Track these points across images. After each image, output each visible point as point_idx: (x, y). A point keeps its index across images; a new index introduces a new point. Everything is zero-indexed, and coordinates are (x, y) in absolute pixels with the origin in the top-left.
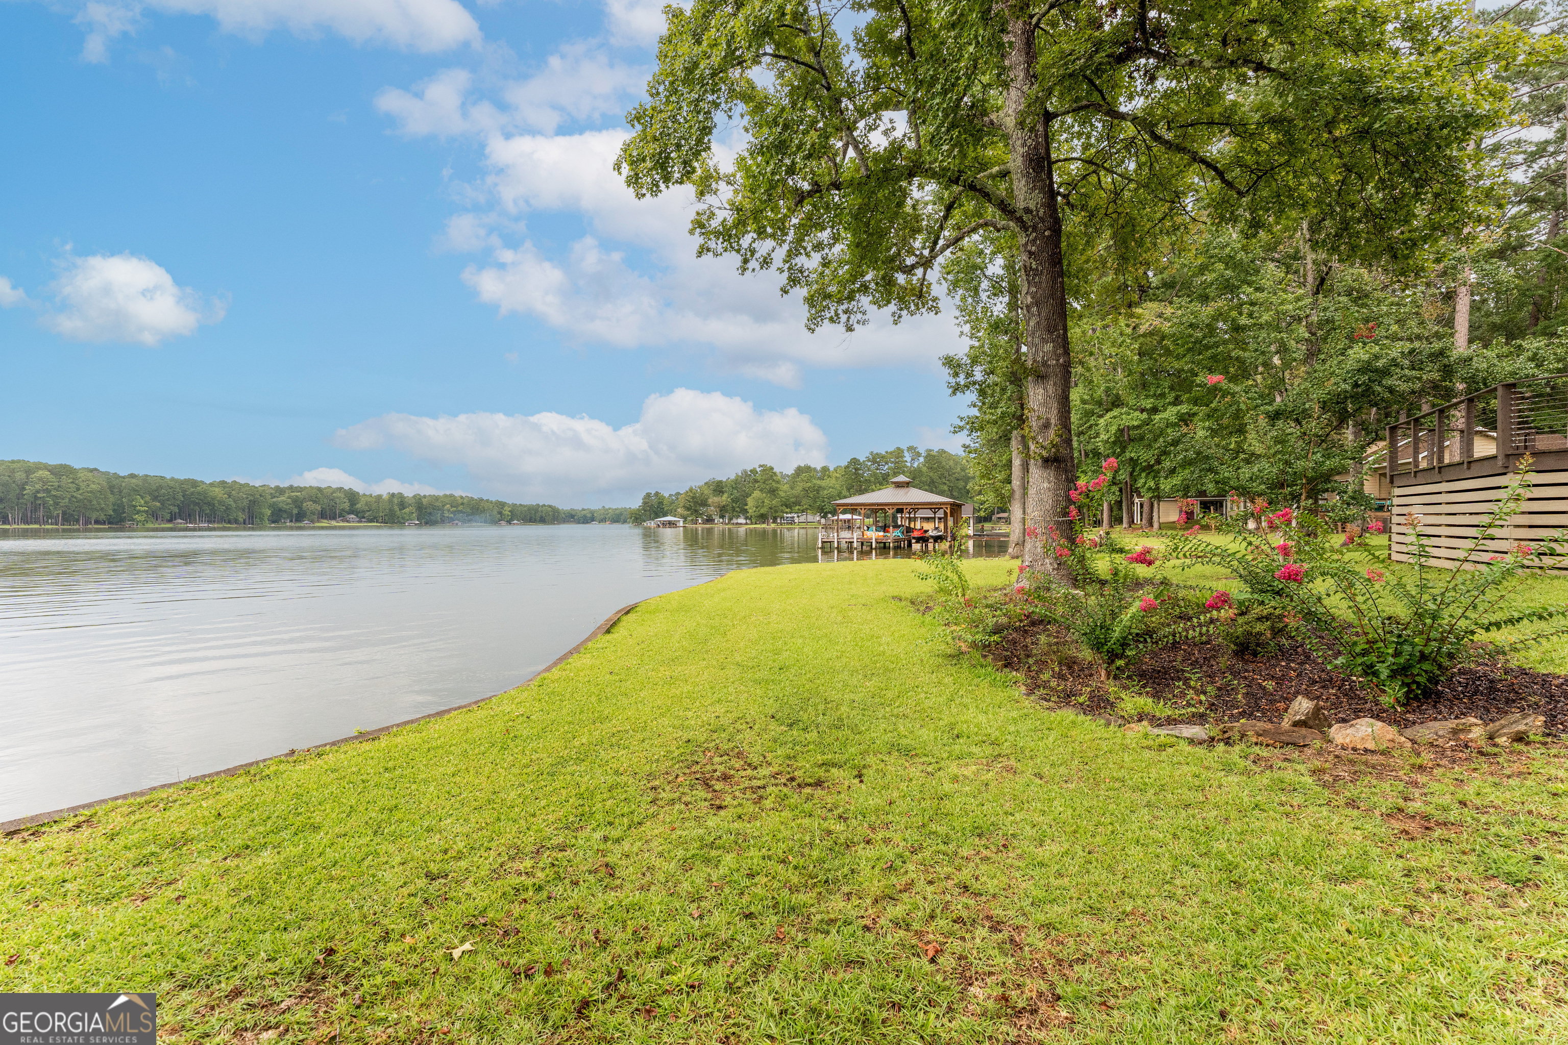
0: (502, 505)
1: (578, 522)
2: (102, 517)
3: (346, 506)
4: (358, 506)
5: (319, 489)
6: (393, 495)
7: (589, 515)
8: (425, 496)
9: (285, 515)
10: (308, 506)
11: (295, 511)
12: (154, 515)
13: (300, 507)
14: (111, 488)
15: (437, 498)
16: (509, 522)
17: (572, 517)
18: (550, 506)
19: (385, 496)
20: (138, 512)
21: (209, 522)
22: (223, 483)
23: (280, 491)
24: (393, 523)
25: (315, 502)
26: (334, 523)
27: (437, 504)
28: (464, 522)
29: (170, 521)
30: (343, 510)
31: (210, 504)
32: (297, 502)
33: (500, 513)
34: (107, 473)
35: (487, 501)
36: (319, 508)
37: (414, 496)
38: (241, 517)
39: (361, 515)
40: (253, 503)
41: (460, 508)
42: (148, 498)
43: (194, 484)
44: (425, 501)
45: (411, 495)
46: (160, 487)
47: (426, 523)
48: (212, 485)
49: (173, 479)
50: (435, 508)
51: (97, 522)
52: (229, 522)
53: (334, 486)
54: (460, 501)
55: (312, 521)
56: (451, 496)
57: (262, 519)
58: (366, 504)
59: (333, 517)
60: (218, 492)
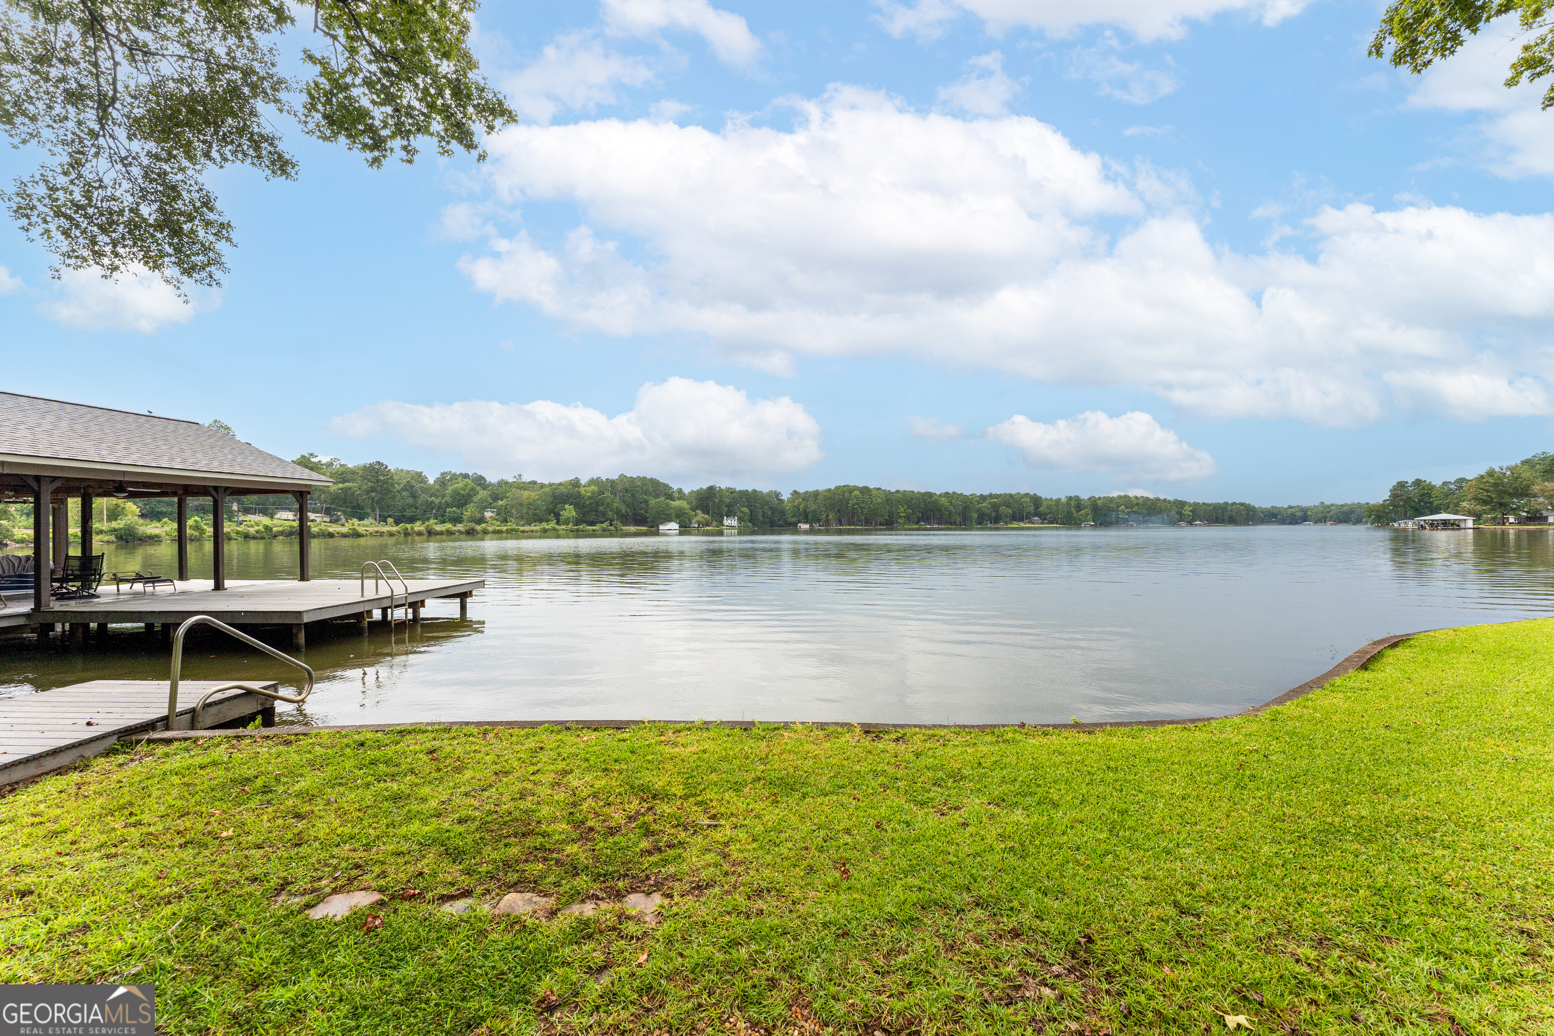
0: (1181, 504)
1: (1283, 522)
2: (883, 521)
3: (1032, 509)
4: (1042, 509)
5: (1011, 496)
6: (1070, 498)
7: (1299, 514)
8: (1099, 498)
9: (987, 518)
10: (1003, 509)
11: (994, 515)
12: (908, 519)
13: (997, 511)
14: (887, 500)
15: (1111, 500)
16: (1190, 523)
17: (1273, 517)
18: (1242, 504)
19: (1064, 500)
20: (901, 517)
21: (939, 524)
22: (947, 493)
23: (983, 498)
24: (1070, 524)
25: (1007, 506)
26: (1022, 525)
27: (1112, 505)
28: (1139, 523)
29: (917, 523)
30: (1029, 513)
31: (940, 510)
32: (995, 507)
33: (1180, 513)
34: (885, 491)
35: (1165, 500)
36: (1011, 511)
37: (1090, 499)
38: (959, 519)
39: (1044, 518)
40: (965, 508)
41: (1135, 509)
42: (906, 507)
43: (930, 495)
44: (1099, 503)
45: (1086, 498)
46: (912, 499)
47: (1101, 524)
48: (940, 495)
49: (918, 493)
50: (1110, 509)
51: (881, 524)
52: (951, 524)
53: (1022, 492)
54: (1135, 501)
55: (1006, 523)
56: (1126, 497)
57: (971, 522)
58: (1048, 508)
59: (1022, 520)
60: (944, 500)
